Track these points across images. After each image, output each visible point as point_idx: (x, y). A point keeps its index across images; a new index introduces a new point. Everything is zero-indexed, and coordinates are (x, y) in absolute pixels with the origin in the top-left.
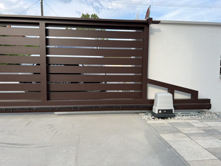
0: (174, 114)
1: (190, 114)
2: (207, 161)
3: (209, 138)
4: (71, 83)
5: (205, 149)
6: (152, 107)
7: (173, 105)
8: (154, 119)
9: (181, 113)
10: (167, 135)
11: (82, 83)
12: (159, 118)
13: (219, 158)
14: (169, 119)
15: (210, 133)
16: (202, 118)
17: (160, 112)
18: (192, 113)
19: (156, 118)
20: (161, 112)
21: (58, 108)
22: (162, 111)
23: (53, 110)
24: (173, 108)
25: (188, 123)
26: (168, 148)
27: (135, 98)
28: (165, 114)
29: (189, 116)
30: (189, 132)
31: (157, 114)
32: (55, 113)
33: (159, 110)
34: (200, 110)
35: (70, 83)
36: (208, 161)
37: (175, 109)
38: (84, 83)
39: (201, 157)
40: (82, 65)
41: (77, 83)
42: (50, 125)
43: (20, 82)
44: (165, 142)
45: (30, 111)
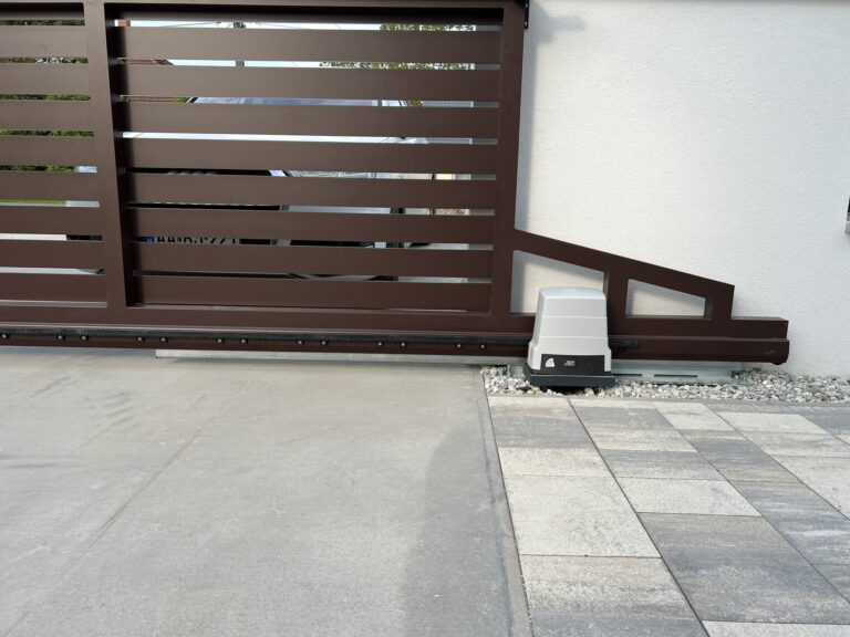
0: (609, 373)
1: (693, 380)
2: (605, 559)
3: (692, 473)
4: (243, 241)
5: (638, 515)
6: (527, 346)
7: (607, 338)
8: (525, 390)
9: (656, 376)
10: (525, 453)
11: (287, 243)
12: (544, 390)
13: (665, 554)
14: (590, 392)
15: (713, 456)
16: (735, 396)
17: (550, 363)
18: (703, 376)
19: (535, 386)
20: (553, 365)
21: (167, 335)
22: (559, 359)
23: (149, 343)
24: (607, 353)
25: (656, 411)
26: (489, 500)
27: (469, 310)
28: (573, 376)
29: (687, 387)
30: (626, 448)
31: (538, 372)
32: (160, 352)
33: (545, 358)
34: (738, 366)
35: (237, 241)
36: (610, 560)
37: (614, 356)
38: (294, 243)
39: (591, 545)
40: (285, 173)
41: (266, 242)
42: (123, 394)
43: (68, 237)
44: (495, 476)
45: (67, 340)
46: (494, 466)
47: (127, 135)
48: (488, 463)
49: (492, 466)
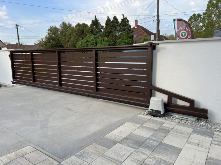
3: (149, 131)
5: (131, 133)
10: (130, 123)
15: (158, 130)
18: (189, 119)
19: (149, 114)
20: (151, 111)
30: (146, 126)
39: (119, 134)
45: (89, 96)
47: (98, 67)
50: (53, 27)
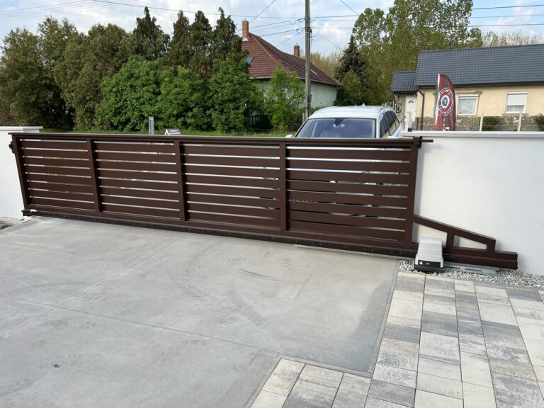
0: (443, 268)
1: (479, 272)
3: (447, 303)
5: (423, 311)
8: (412, 271)
9: (465, 269)
10: (402, 292)
12: (419, 271)
13: (423, 319)
14: (435, 274)
15: (459, 300)
18: (484, 271)
19: (416, 270)
20: (422, 264)
22: (424, 262)
23: (292, 242)
24: (441, 261)
25: (453, 283)
26: (385, 303)
28: (429, 268)
29: (476, 274)
30: (434, 294)
31: (417, 266)
32: (295, 245)
33: (419, 261)
39: (406, 315)
44: (390, 298)
45: (269, 239)
46: (391, 295)
48: (389, 293)
49: (390, 295)
50: (18, 30)
